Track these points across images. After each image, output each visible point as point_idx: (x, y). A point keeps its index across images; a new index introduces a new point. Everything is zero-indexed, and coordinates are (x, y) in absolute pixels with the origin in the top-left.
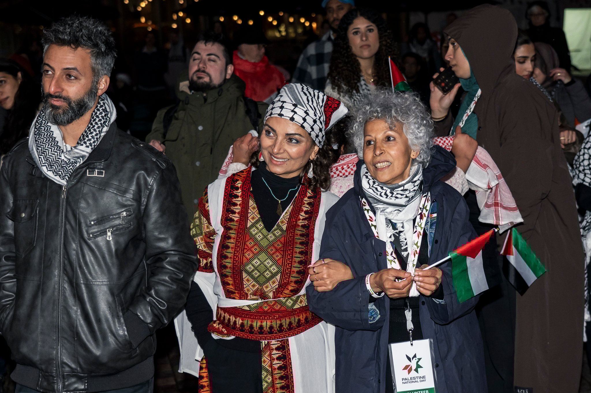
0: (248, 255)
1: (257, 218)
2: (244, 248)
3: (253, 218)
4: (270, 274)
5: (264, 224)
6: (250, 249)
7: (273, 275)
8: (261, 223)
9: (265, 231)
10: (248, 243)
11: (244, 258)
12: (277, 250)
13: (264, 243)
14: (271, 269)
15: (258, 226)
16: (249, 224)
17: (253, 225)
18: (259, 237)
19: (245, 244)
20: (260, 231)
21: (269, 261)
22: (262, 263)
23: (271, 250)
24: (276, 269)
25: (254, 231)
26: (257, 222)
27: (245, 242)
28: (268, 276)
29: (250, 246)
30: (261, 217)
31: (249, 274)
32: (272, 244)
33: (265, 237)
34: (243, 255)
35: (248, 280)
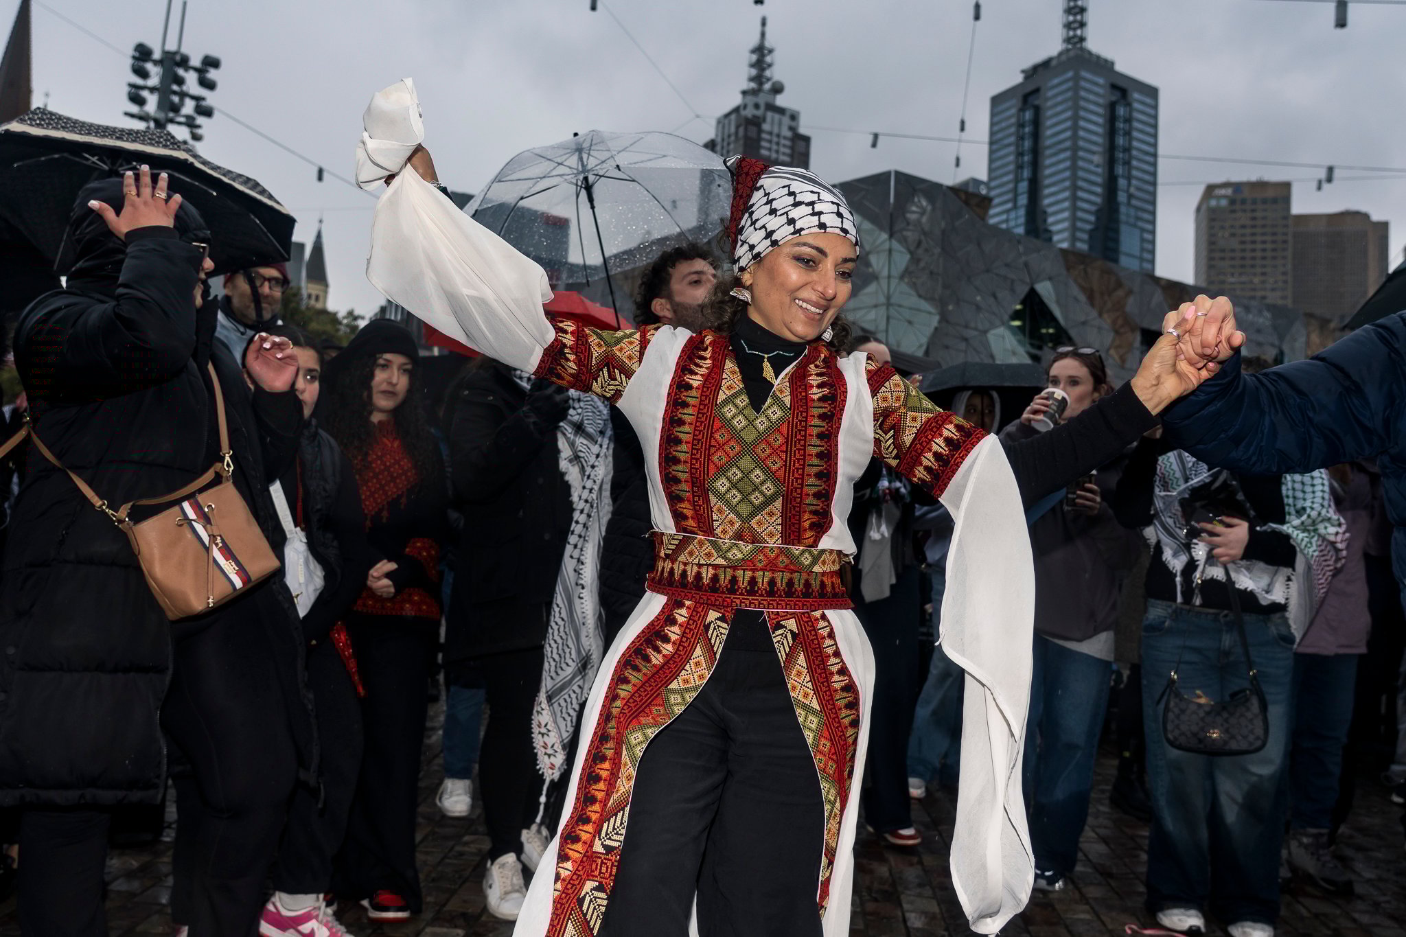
0: (719, 458)
1: (738, 388)
2: (710, 446)
3: (730, 388)
4: (761, 499)
5: (749, 398)
6: (720, 447)
7: (769, 501)
8: (744, 397)
9: (750, 412)
10: (717, 436)
11: (711, 465)
12: (774, 451)
13: (749, 436)
14: (764, 488)
15: (738, 401)
16: (722, 396)
17: (727, 401)
18: (739, 423)
19: (711, 437)
20: (741, 412)
21: (758, 472)
22: (746, 475)
23: (763, 451)
24: (773, 489)
25: (730, 411)
26: (735, 395)
27: (712, 433)
28: (757, 503)
29: (721, 440)
30: (745, 388)
31: (721, 496)
32: (763, 438)
33: (751, 423)
34: (709, 459)
35: (720, 511)
